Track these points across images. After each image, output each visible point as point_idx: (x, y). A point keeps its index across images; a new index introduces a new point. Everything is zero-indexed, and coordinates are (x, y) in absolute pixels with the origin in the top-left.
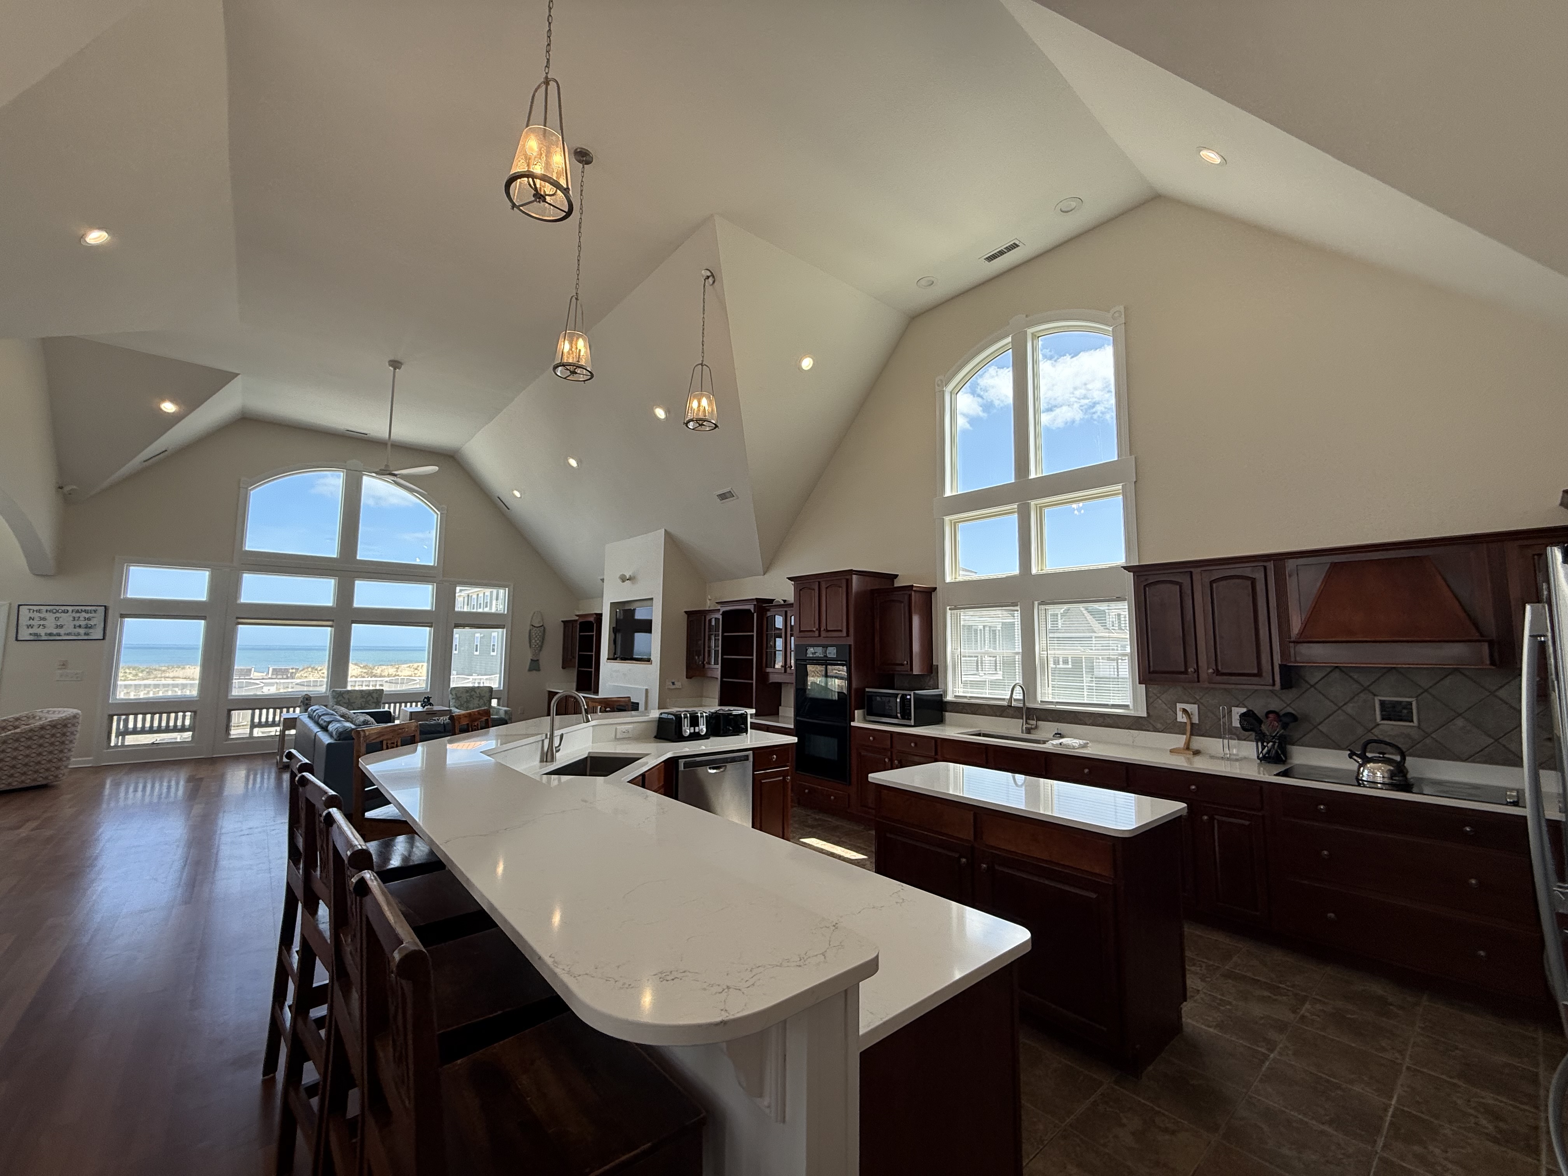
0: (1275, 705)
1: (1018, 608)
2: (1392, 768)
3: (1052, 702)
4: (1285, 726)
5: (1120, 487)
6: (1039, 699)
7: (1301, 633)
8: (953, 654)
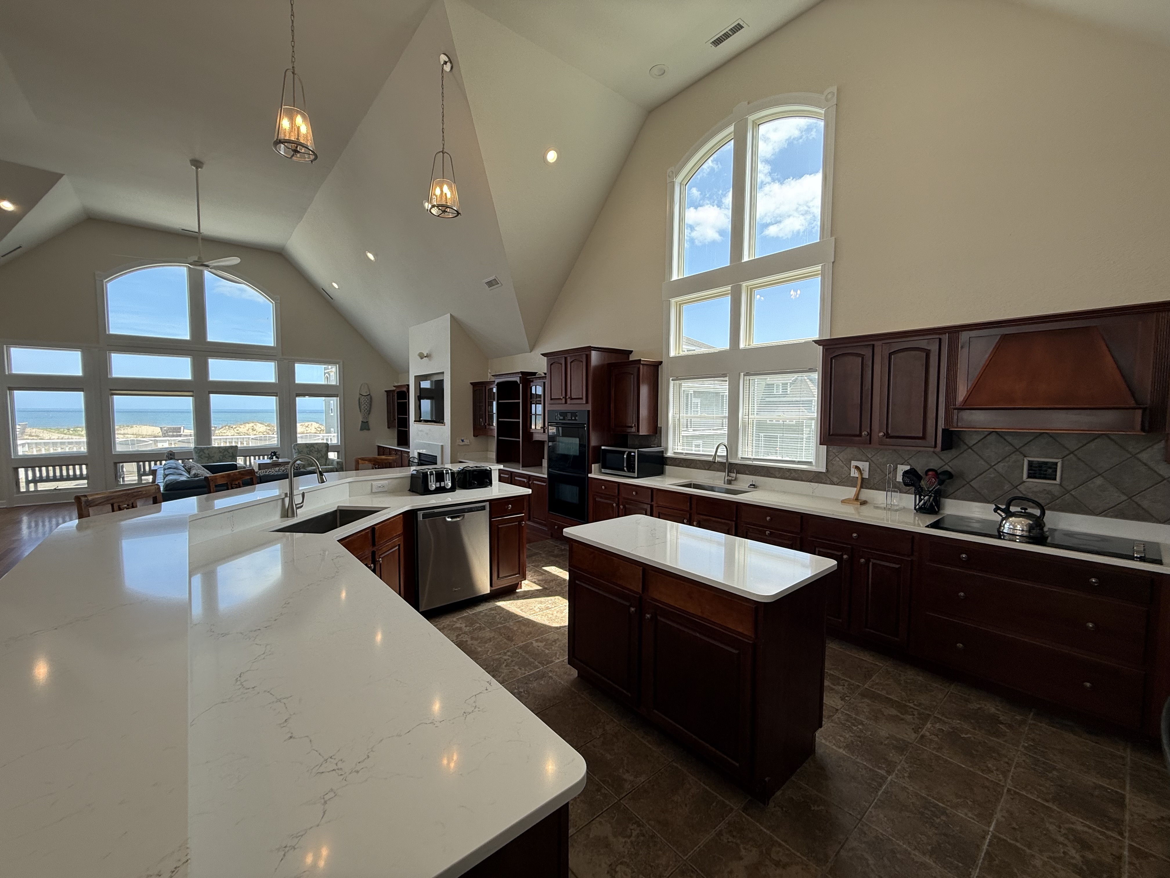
0: (935, 463)
1: (727, 379)
2: (1031, 522)
3: (750, 459)
4: (941, 483)
5: (819, 267)
6: (740, 455)
7: (965, 401)
8: (674, 417)
